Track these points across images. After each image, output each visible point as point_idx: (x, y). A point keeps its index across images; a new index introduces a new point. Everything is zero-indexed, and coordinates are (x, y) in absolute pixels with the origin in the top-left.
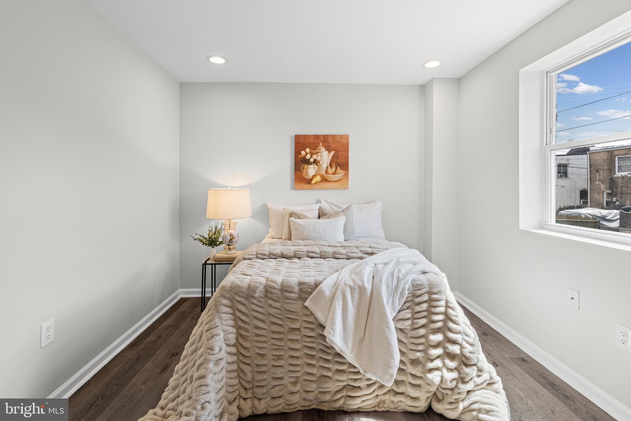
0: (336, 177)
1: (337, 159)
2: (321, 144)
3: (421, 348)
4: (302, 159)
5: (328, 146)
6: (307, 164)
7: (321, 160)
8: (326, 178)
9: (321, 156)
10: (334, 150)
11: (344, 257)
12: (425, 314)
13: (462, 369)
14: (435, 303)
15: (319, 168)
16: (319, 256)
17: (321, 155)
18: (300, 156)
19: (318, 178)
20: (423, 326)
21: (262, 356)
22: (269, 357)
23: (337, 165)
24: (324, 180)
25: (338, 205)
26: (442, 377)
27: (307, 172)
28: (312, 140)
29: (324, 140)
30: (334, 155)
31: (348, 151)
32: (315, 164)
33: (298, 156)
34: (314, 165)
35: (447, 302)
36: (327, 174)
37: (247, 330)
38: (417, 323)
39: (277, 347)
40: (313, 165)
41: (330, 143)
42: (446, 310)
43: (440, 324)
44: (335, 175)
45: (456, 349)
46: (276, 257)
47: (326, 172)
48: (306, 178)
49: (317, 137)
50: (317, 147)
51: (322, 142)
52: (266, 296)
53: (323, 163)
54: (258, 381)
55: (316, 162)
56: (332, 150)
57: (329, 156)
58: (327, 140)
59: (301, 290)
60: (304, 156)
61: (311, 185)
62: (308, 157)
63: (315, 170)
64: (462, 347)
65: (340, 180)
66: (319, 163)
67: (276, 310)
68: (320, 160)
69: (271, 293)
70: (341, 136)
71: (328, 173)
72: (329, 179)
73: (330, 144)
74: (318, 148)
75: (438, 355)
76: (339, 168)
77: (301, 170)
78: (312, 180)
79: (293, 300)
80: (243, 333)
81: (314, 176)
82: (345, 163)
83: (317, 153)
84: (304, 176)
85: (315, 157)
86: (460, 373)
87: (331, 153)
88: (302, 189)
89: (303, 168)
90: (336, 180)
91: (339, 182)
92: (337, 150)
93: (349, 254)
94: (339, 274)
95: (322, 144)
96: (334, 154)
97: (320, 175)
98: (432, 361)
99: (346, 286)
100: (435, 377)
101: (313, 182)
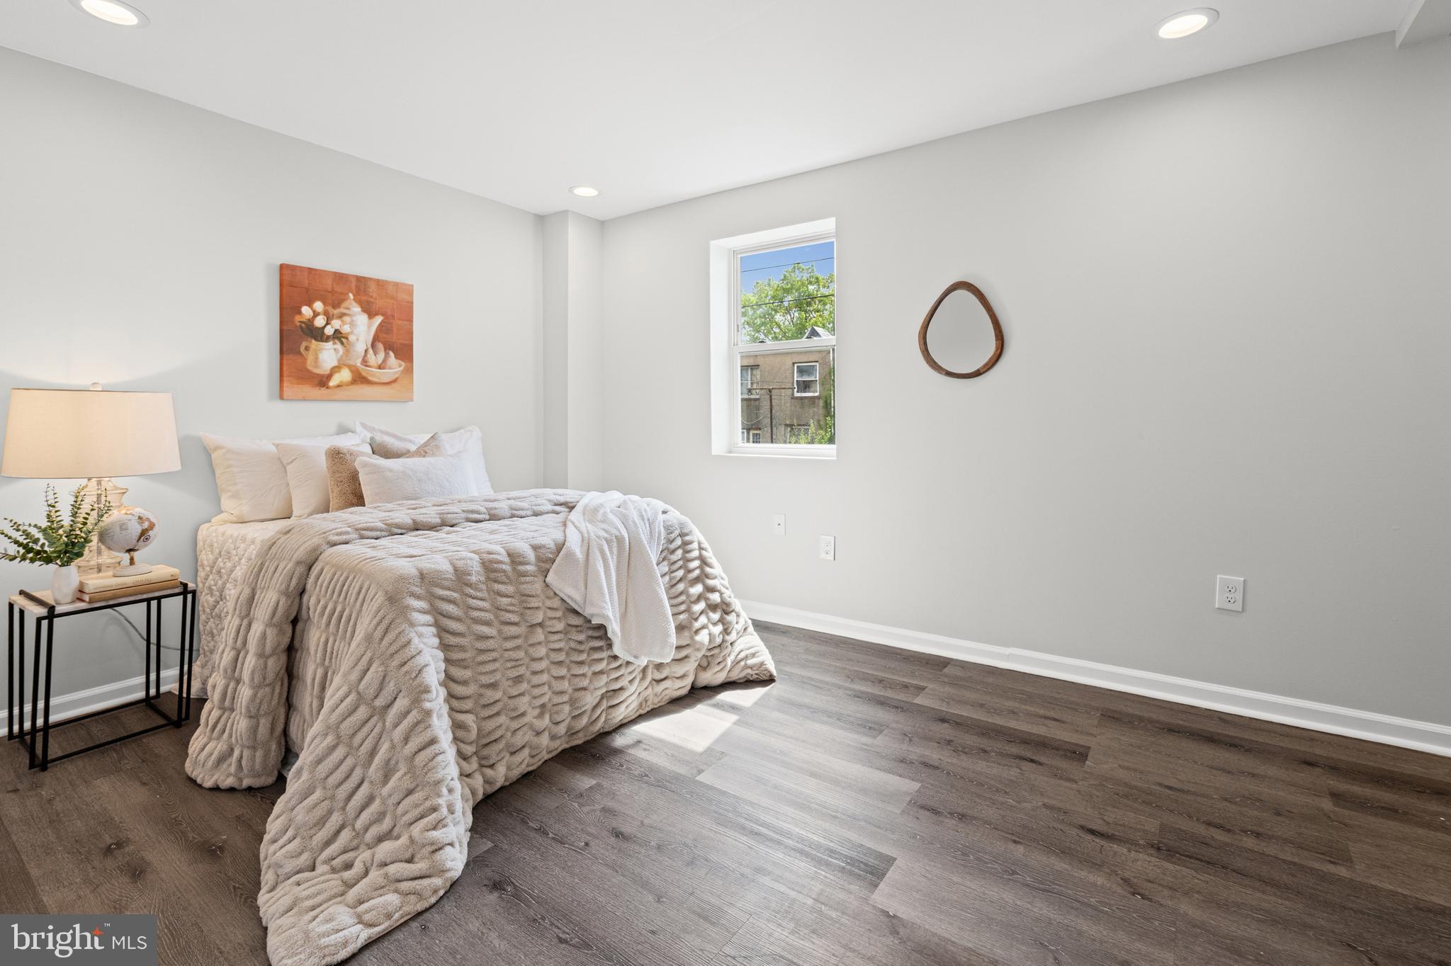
0: (386, 375)
1: (386, 333)
2: (351, 296)
3: (683, 608)
4: (303, 325)
5: (368, 303)
6: (316, 340)
7: (352, 333)
8: (364, 374)
9: (352, 324)
10: (382, 315)
11: (529, 513)
12: (681, 563)
13: (725, 618)
14: (689, 547)
15: (347, 352)
16: (487, 517)
17: (352, 321)
18: (298, 318)
19: (345, 375)
20: (681, 580)
21: (493, 686)
22: (505, 684)
23: (389, 347)
24: (359, 379)
25: (399, 435)
26: (710, 634)
27: (317, 358)
28: (329, 283)
29: (358, 288)
30: (381, 325)
31: (410, 320)
32: (337, 341)
33: (294, 318)
34: (334, 343)
35: (699, 544)
36: (366, 366)
37: (462, 648)
38: (674, 578)
39: (513, 664)
40: (331, 343)
41: (372, 297)
42: (700, 553)
43: (697, 572)
44: (384, 368)
45: (715, 597)
46: (403, 531)
47: (365, 362)
48: (315, 374)
49: (341, 278)
50: (342, 301)
51: (354, 291)
52: (488, 578)
53: (357, 339)
54: (487, 735)
55: (338, 335)
56: (376, 314)
57: (369, 326)
58: (365, 289)
59: (539, 559)
60: (309, 320)
61: (327, 390)
62: (320, 321)
63: (337, 356)
64: (721, 594)
65: (395, 381)
66: (347, 338)
67: (509, 600)
68: (348, 334)
69: (496, 571)
70: (396, 285)
71: (368, 364)
72: (370, 378)
73: (372, 300)
74: (345, 304)
75: (702, 609)
76: (392, 354)
77: (300, 353)
78: (329, 377)
79: (532, 575)
80: (456, 656)
81: (336, 369)
82: (405, 345)
83: (341, 316)
84: (310, 368)
85: (336, 324)
86: (723, 624)
87: (374, 319)
88: (304, 399)
89: (307, 348)
90: (388, 381)
91: (393, 385)
92: (389, 314)
93: (535, 508)
94: (573, 523)
95: (354, 295)
96: (381, 323)
97: (350, 367)
98: (696, 619)
99: (599, 539)
100: (703, 637)
101: (331, 384)
